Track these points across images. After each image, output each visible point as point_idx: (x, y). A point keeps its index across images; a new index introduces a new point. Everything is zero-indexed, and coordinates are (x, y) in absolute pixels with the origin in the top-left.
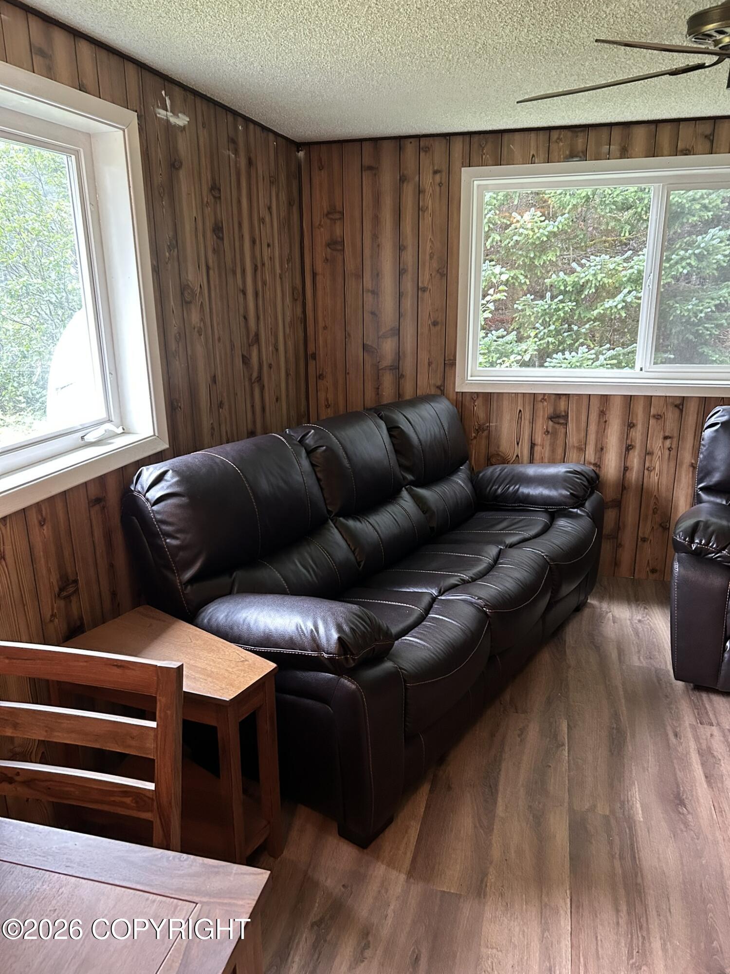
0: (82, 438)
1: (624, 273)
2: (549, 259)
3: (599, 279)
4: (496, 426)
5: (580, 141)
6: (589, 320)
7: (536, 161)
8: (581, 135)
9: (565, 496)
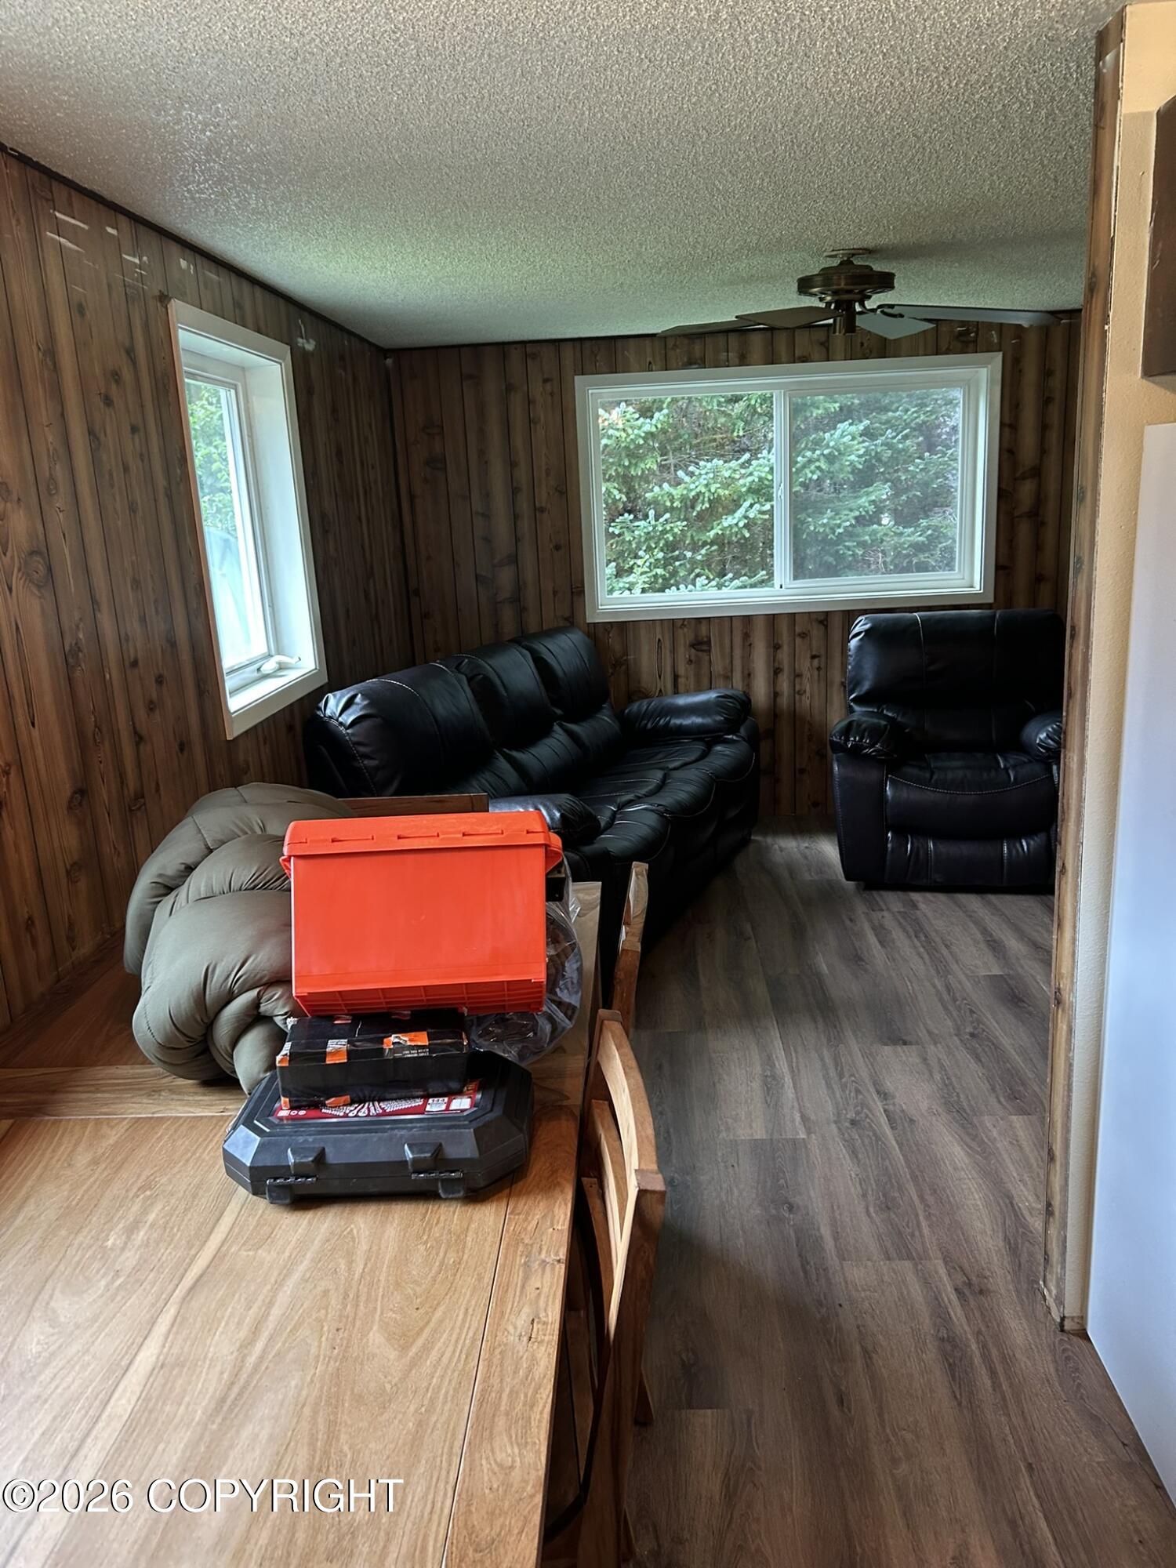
0: (259, 670)
1: (741, 482)
2: (648, 467)
3: (713, 491)
4: (634, 659)
5: (697, 348)
6: (705, 544)
7: (654, 368)
8: (698, 341)
9: (720, 722)
